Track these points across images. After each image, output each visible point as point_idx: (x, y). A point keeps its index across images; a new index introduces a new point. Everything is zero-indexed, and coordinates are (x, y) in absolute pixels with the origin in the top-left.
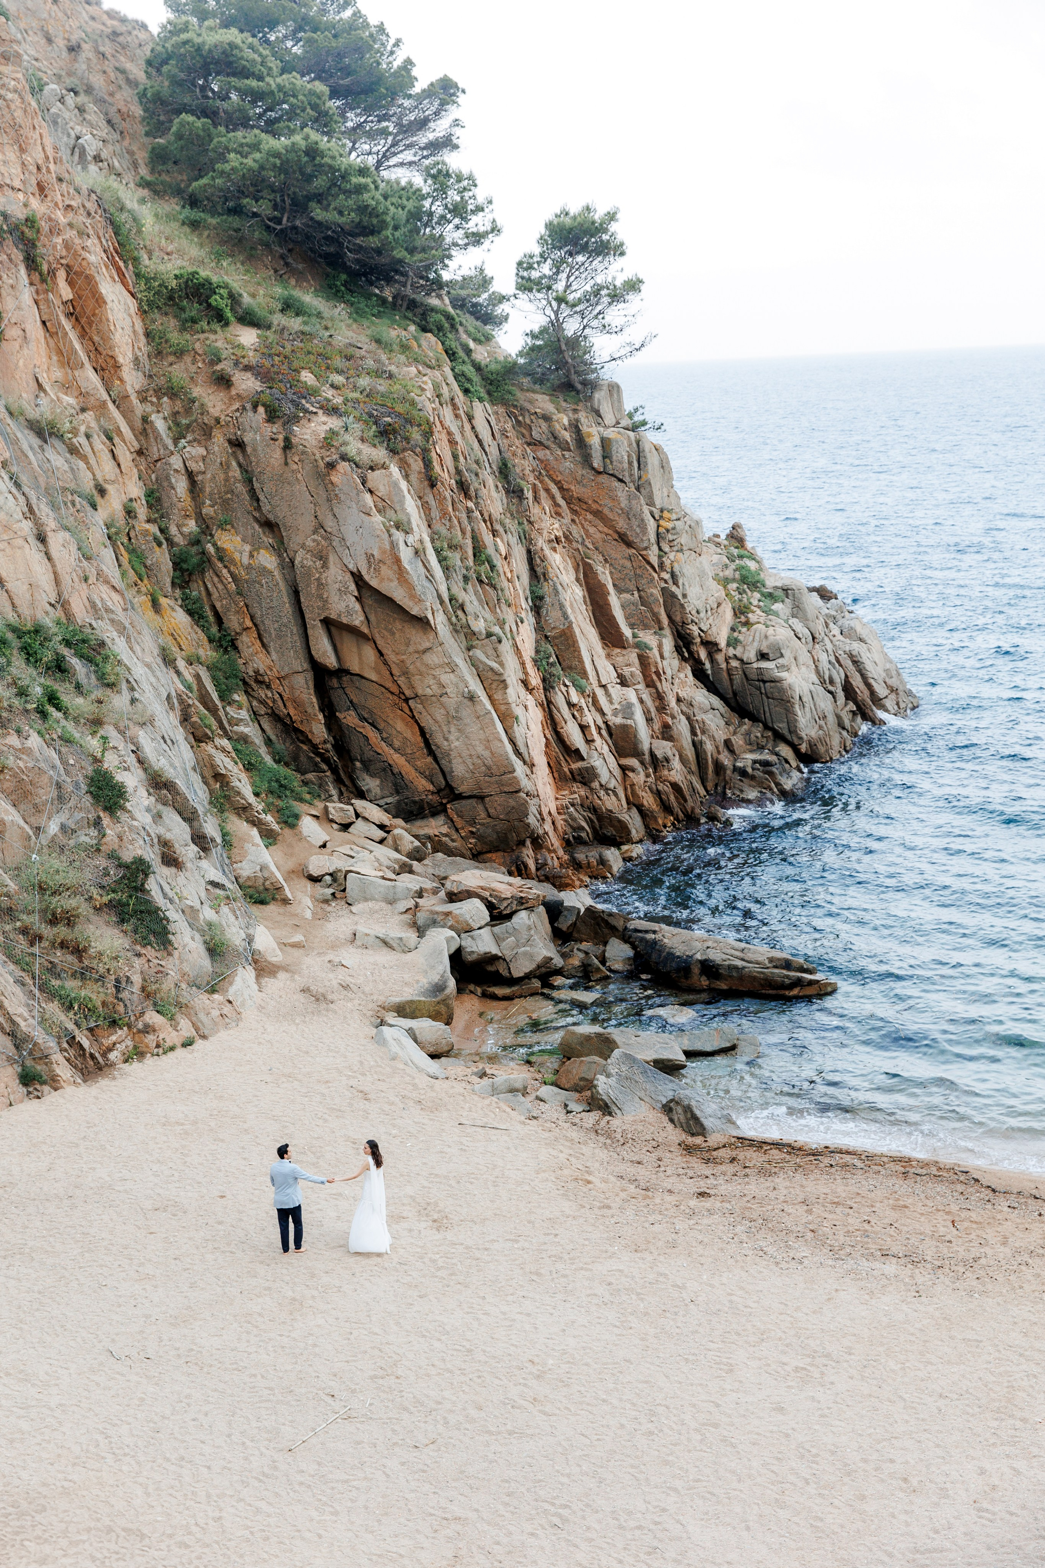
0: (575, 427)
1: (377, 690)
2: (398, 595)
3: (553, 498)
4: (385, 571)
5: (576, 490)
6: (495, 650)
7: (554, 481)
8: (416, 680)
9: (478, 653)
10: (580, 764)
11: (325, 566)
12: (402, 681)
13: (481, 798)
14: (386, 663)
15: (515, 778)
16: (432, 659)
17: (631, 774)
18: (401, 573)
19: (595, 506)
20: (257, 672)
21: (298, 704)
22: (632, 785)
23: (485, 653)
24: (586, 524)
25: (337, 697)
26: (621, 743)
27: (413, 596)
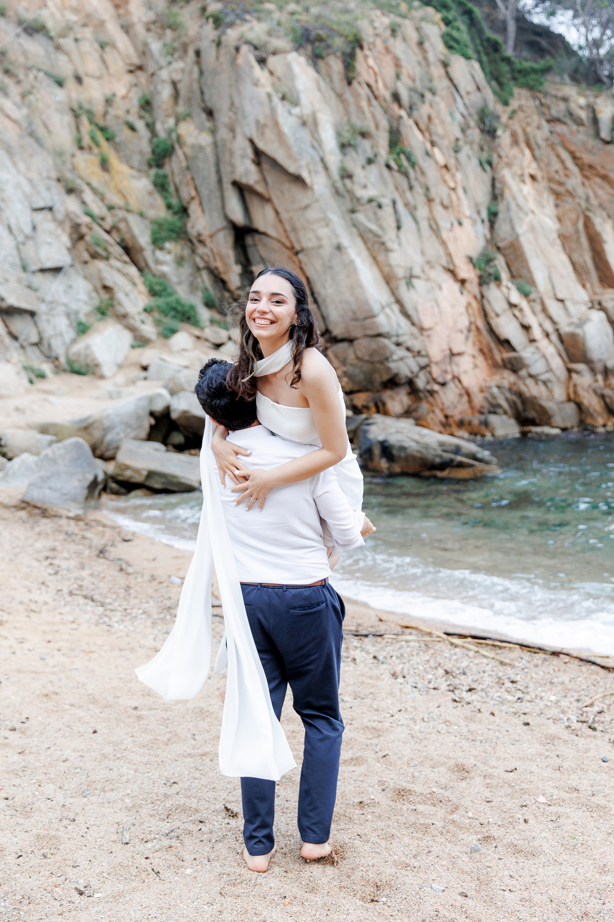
0: (592, 110)
1: (275, 245)
2: (280, 156)
3: (562, 162)
4: (270, 134)
5: (587, 158)
6: (375, 214)
7: (566, 148)
8: (301, 234)
9: (360, 217)
10: (512, 355)
11: (234, 137)
12: (292, 236)
13: (351, 341)
14: (281, 221)
15: (374, 323)
16: (312, 214)
17: (574, 376)
18: (280, 135)
19: (602, 172)
20: (199, 235)
21: (222, 258)
22: (575, 386)
23: (367, 217)
24: (596, 188)
25: (251, 252)
26: (571, 350)
27: (290, 156)
